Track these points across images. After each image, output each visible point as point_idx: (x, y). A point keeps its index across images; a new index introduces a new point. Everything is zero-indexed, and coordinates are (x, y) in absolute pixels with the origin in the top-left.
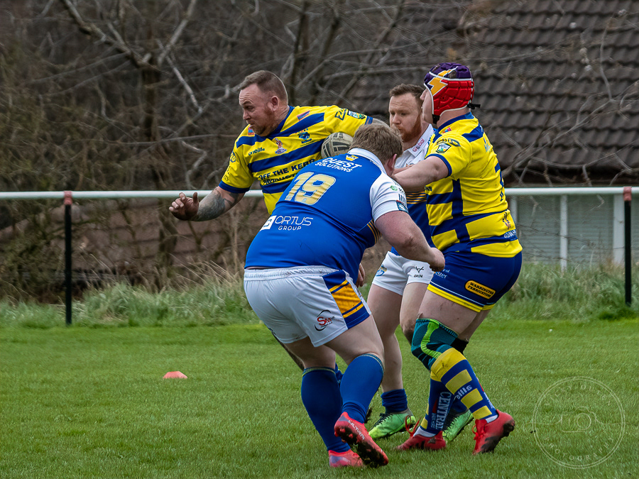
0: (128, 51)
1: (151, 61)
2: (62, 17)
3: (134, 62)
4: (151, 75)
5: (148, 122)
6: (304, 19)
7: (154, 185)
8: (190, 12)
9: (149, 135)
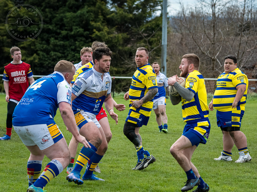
0: (210, 56)
1: (214, 58)
2: (200, 51)
3: (211, 58)
4: (214, 60)
5: (213, 68)
6: (238, 52)
7: (213, 77)
8: (220, 50)
9: (213, 70)
